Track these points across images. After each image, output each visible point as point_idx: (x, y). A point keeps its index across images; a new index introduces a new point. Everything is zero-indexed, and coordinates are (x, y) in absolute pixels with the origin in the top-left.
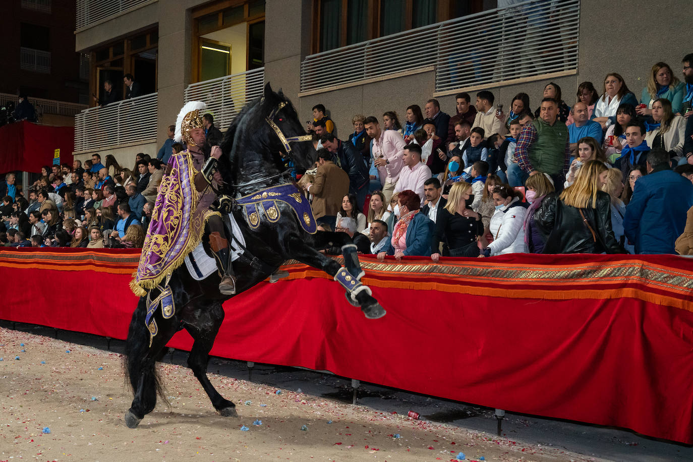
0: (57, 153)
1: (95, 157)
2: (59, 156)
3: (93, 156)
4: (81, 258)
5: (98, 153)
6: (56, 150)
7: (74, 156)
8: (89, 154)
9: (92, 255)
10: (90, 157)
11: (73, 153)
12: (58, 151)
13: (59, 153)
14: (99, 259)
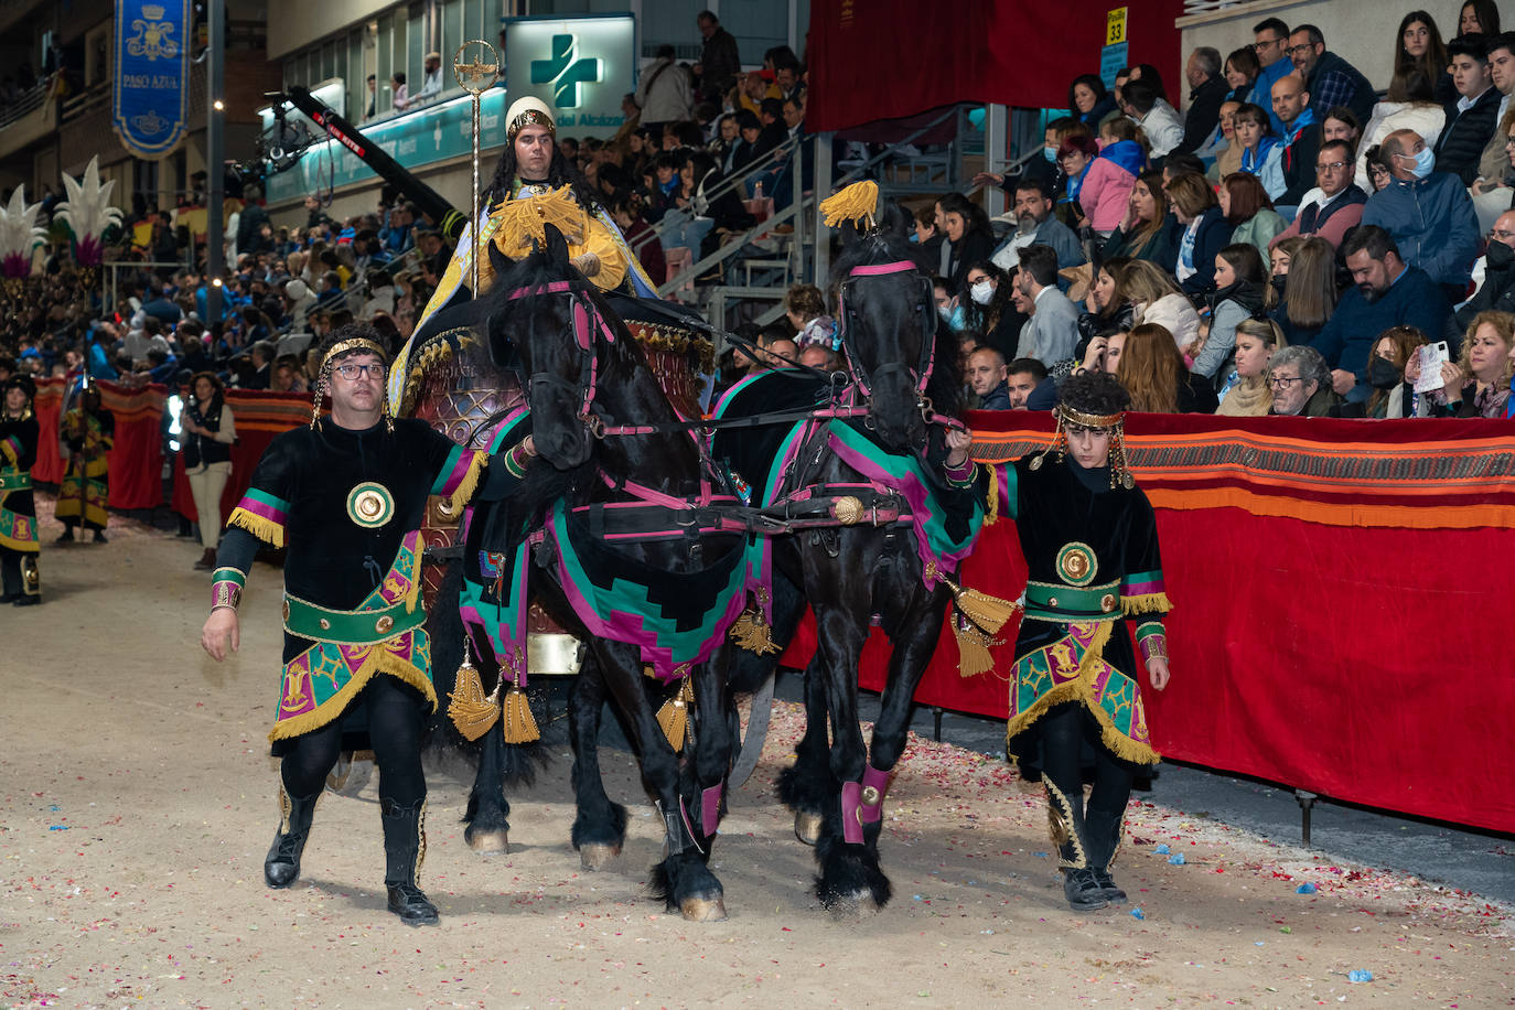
0: (1118, 24)
1: (1267, 35)
2: (1123, 38)
3: (1258, 29)
4: (1192, 458)
5: (1280, 16)
6: (1114, 13)
7: (1184, 33)
8: (1242, 22)
9: (1238, 449)
10: (1245, 36)
11: (1179, 22)
12: (1121, 16)
13: (1124, 23)
14: (1270, 461)
